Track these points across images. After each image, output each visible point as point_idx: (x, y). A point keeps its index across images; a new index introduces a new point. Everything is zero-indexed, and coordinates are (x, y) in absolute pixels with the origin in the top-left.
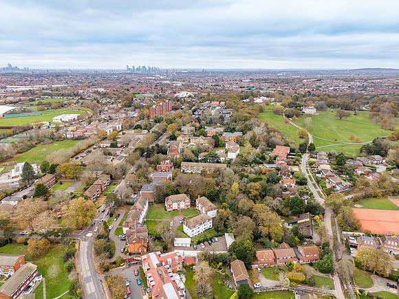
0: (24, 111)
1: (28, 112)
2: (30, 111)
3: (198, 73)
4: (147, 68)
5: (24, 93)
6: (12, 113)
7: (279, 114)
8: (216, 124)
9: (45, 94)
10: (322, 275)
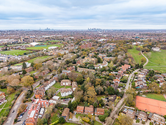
0: (42, 45)
1: (43, 45)
2: (44, 45)
3: (118, 31)
4: (96, 29)
5: (46, 38)
6: (38, 45)
7: (139, 50)
8: (105, 53)
9: (53, 39)
10: (100, 122)
